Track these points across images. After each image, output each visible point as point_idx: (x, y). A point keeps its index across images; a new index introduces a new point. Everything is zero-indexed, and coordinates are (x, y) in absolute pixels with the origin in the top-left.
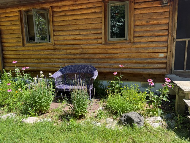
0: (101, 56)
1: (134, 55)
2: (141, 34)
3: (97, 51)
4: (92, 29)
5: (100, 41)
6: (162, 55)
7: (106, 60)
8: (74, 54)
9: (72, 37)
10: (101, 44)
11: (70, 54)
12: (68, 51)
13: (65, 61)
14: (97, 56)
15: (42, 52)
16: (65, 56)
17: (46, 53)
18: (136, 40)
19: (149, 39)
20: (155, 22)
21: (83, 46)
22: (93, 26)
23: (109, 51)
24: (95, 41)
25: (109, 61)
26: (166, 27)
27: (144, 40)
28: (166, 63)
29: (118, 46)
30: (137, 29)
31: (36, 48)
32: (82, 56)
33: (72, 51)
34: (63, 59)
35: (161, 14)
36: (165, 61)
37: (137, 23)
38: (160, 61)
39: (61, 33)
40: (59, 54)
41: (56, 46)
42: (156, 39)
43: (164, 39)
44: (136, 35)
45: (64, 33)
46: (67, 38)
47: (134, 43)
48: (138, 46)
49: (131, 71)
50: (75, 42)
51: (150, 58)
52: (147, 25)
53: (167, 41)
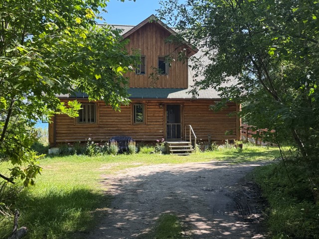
0: (129, 131)
1: (147, 131)
2: (151, 120)
3: (128, 129)
4: (125, 116)
5: (129, 123)
6: (161, 131)
7: (133, 134)
8: (112, 130)
9: (112, 120)
10: (130, 125)
11: (109, 130)
12: (109, 129)
13: (106, 134)
14: (127, 132)
15: (90, 129)
16: (107, 131)
17: (92, 129)
18: (149, 123)
19: (155, 123)
20: (157, 115)
21: (119, 126)
22: (124, 115)
23: (135, 129)
24: (126, 123)
25: (134, 134)
26: (162, 118)
27: (152, 123)
28: (163, 135)
29: (139, 126)
30: (149, 118)
31: (85, 126)
32: (118, 132)
33: (111, 129)
34: (105, 133)
35: (160, 111)
36: (162, 134)
37: (149, 115)
38: (160, 134)
39: (105, 118)
40: (101, 130)
41: (100, 126)
42: (158, 123)
43: (162, 123)
44: (149, 121)
45: (107, 118)
46: (108, 120)
47: (148, 125)
48: (150, 126)
49: (146, 140)
50: (114, 123)
51: (155, 132)
52: (153, 116)
53: (163, 124)
